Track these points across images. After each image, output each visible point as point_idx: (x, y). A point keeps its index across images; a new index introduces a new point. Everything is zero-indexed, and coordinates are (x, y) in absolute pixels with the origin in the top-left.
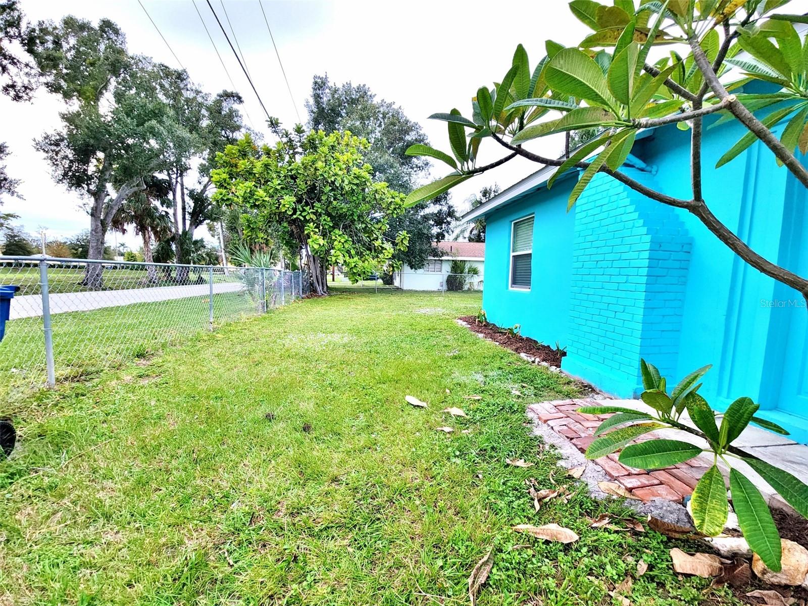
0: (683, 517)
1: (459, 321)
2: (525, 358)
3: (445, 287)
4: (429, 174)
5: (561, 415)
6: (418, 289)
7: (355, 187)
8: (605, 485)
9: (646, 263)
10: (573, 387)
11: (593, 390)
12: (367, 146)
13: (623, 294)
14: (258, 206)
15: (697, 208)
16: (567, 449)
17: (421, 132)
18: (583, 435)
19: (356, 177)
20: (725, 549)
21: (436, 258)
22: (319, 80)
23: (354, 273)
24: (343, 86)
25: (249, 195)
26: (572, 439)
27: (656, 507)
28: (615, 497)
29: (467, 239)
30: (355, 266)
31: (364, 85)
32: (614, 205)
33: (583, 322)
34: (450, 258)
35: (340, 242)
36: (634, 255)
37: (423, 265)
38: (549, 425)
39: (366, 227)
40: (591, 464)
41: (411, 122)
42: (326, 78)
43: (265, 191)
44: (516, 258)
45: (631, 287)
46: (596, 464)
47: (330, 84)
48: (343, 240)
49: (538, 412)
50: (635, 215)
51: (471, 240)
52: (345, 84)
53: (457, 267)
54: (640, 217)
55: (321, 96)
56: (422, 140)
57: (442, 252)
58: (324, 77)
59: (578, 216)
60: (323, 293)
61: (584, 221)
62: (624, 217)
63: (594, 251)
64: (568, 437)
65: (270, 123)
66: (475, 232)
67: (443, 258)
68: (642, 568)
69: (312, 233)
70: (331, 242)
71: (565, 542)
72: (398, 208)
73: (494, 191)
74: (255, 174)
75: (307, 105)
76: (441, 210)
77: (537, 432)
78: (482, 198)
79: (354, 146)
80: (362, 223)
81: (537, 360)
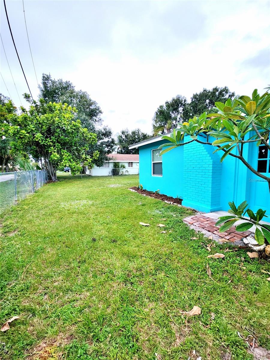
0: (244, 244)
1: (130, 189)
2: (167, 202)
3: (111, 174)
4: (102, 124)
5: (195, 221)
6: (99, 175)
7: (74, 130)
8: (220, 240)
9: (211, 168)
10: (189, 211)
11: (196, 211)
12: (76, 111)
13: (204, 179)
14: (22, 138)
15: (241, 158)
16: (204, 232)
17: (98, 105)
18: (206, 226)
19: (74, 126)
20: (257, 250)
21: (107, 161)
22: (46, 76)
23: (74, 170)
24: (58, 81)
25: (16, 132)
26: (204, 228)
27: (236, 243)
28: (225, 243)
29: (116, 152)
30: (74, 167)
31: (69, 81)
32: (199, 149)
33: (189, 188)
34: (113, 161)
35: (66, 156)
36: (207, 166)
37: (103, 165)
38: (194, 225)
39: (77, 148)
40: (213, 235)
41: (92, 100)
42: (49, 76)
43: (26, 130)
44: (154, 164)
45: (207, 176)
46: (215, 234)
47: (53, 79)
48: (67, 155)
49: (187, 221)
50: (207, 153)
51: (118, 152)
52: (59, 79)
53: (116, 165)
54: (208, 154)
55: (47, 84)
56: (98, 109)
57: (109, 159)
58: (49, 75)
59: (185, 151)
60: (55, 180)
61: (187, 153)
62: (203, 153)
63: (192, 164)
64: (203, 228)
65: (25, 96)
66: (120, 149)
67: (110, 161)
68: (243, 259)
69: (53, 152)
70: (61, 156)
71: (222, 257)
72: (94, 140)
73: (127, 132)
74: (18, 122)
75: (39, 87)
76: (109, 141)
77: (192, 228)
78: (122, 135)
79: (69, 110)
80: (76, 146)
81: (172, 203)
